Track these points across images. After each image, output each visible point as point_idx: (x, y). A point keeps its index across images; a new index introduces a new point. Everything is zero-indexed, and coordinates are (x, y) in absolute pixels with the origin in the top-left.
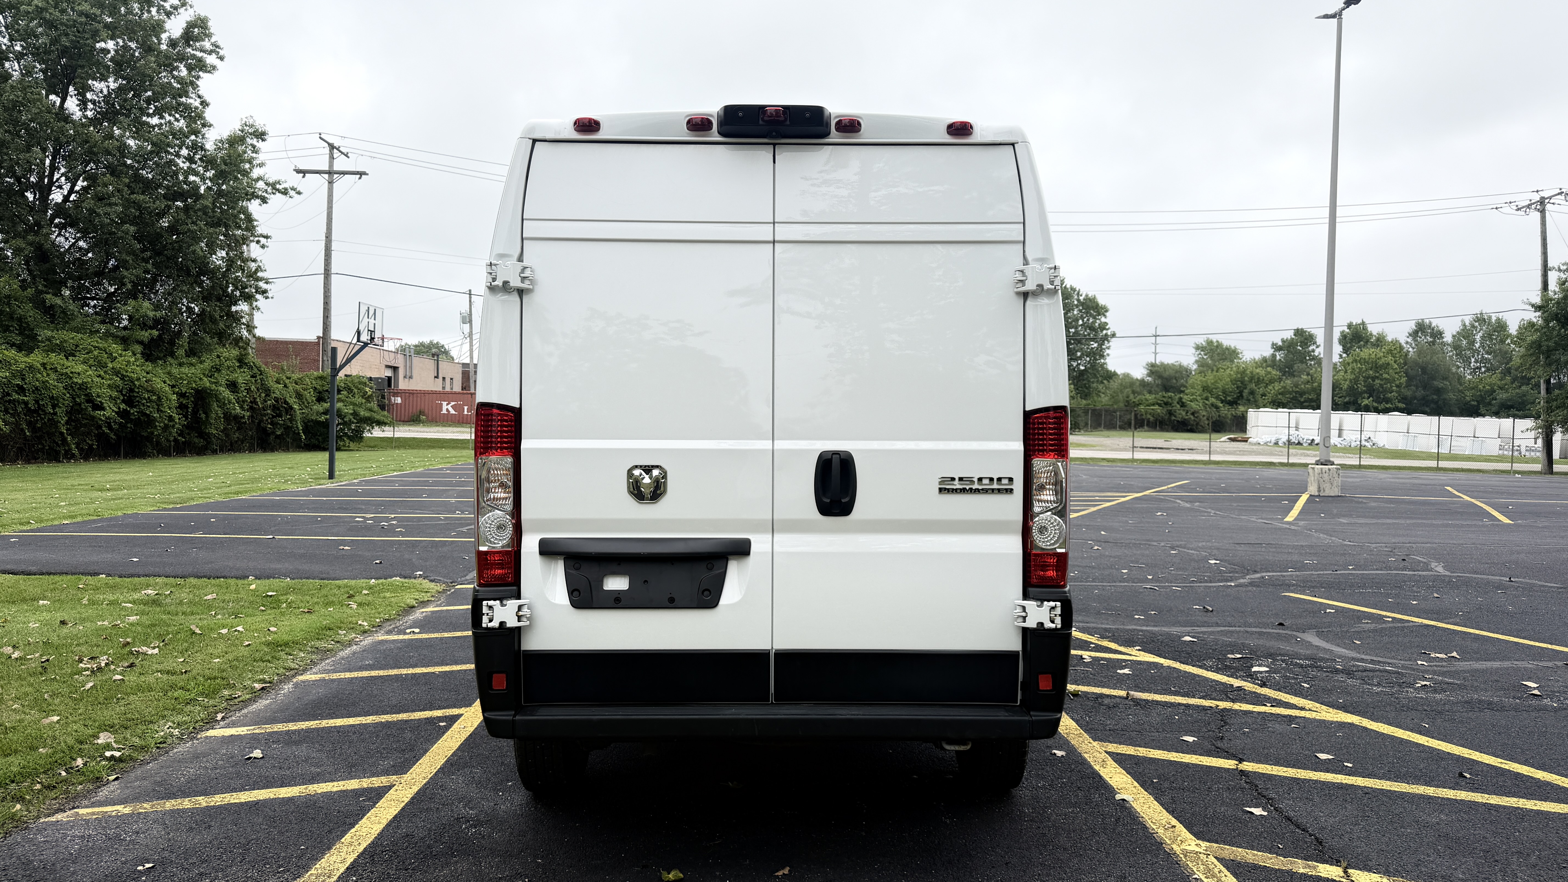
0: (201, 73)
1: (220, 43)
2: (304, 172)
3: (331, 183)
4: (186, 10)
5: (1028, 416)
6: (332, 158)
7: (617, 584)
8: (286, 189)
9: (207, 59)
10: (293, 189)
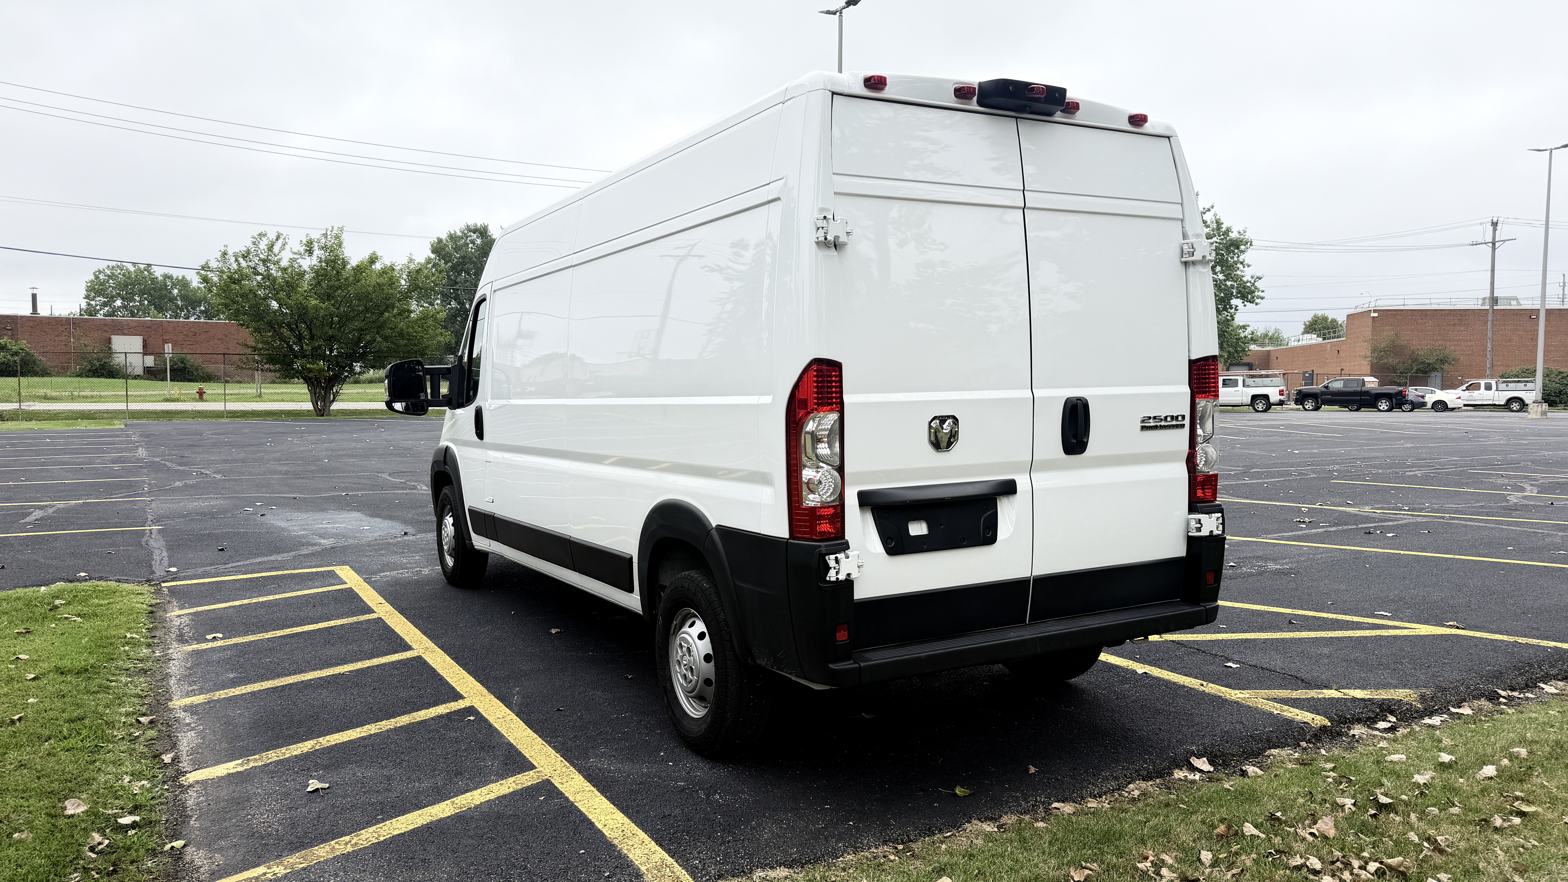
5: (1191, 363)
7: (918, 529)
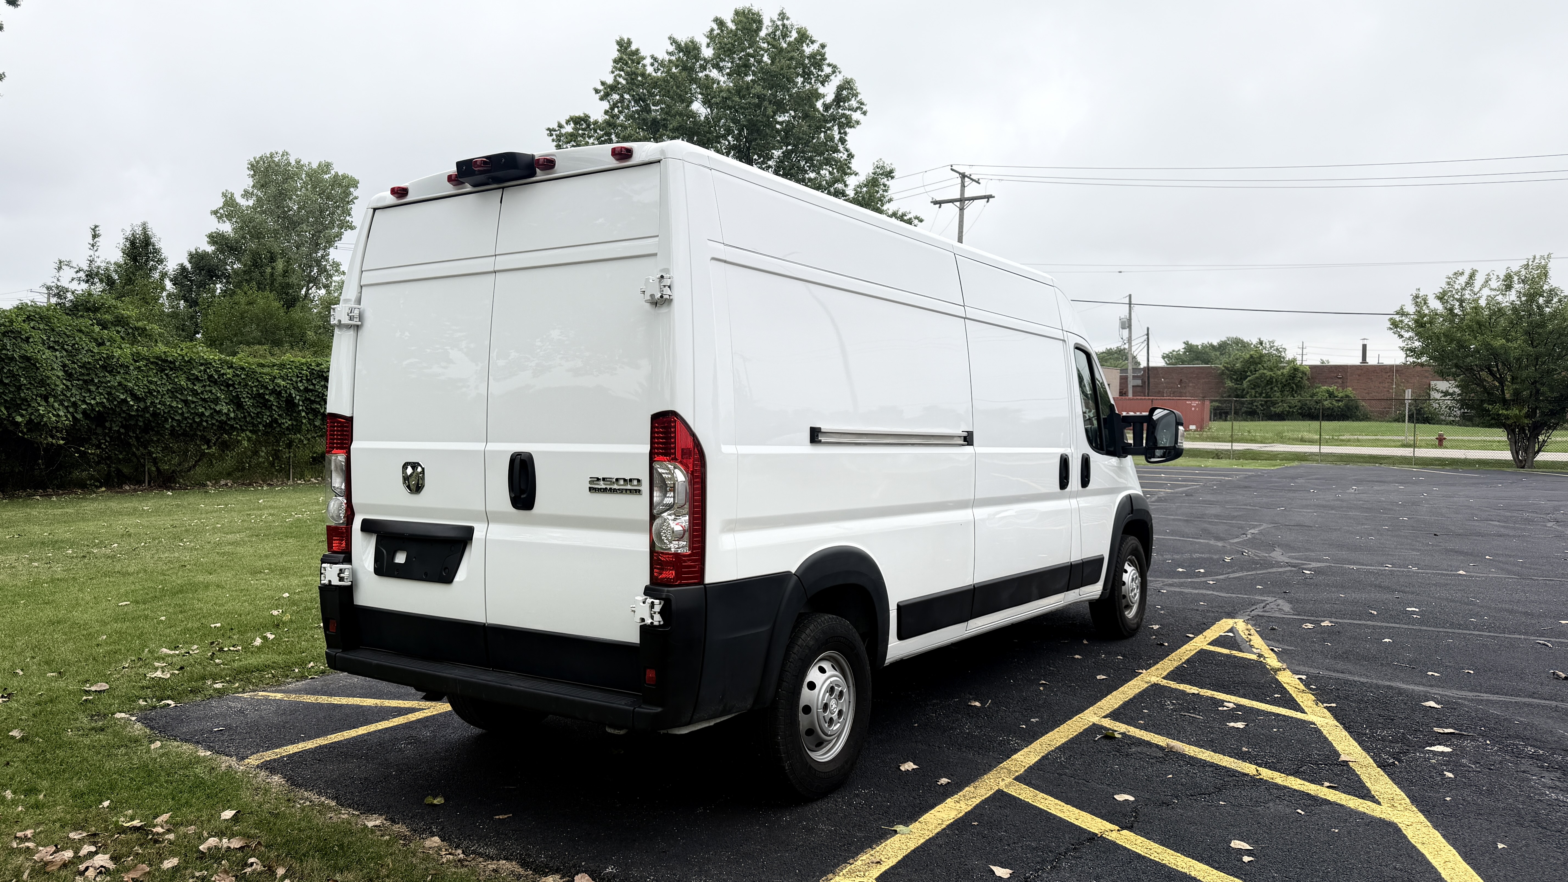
0: (847, 130)
1: (864, 100)
2: (939, 203)
3: (962, 209)
4: (836, 76)
5: (655, 418)
6: (963, 186)
7: (401, 558)
8: (910, 219)
9: (853, 117)
10: (917, 218)
